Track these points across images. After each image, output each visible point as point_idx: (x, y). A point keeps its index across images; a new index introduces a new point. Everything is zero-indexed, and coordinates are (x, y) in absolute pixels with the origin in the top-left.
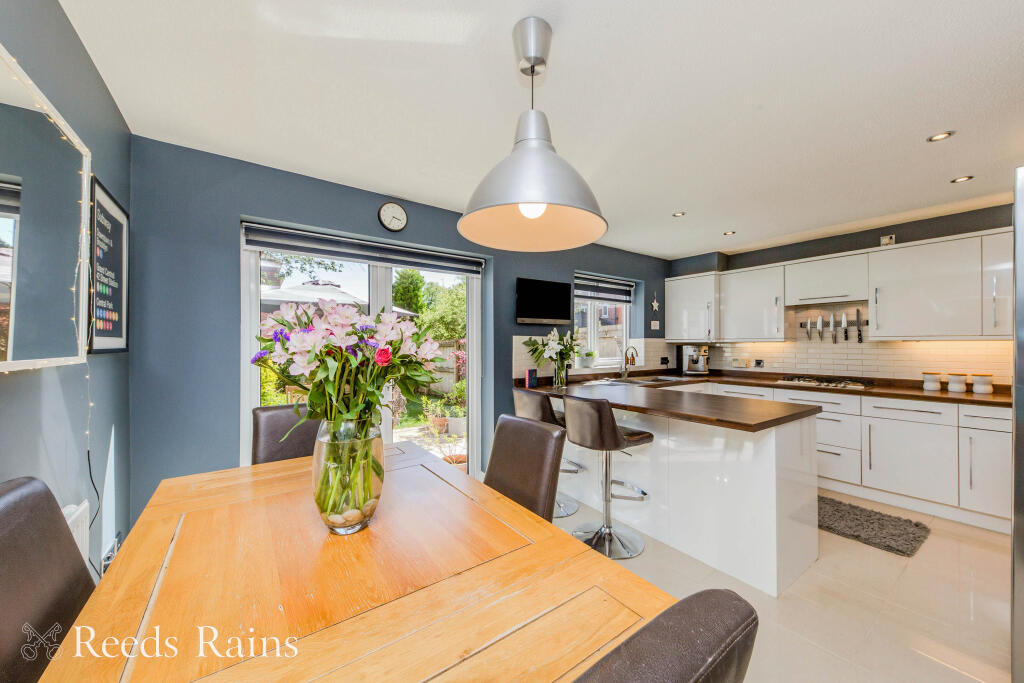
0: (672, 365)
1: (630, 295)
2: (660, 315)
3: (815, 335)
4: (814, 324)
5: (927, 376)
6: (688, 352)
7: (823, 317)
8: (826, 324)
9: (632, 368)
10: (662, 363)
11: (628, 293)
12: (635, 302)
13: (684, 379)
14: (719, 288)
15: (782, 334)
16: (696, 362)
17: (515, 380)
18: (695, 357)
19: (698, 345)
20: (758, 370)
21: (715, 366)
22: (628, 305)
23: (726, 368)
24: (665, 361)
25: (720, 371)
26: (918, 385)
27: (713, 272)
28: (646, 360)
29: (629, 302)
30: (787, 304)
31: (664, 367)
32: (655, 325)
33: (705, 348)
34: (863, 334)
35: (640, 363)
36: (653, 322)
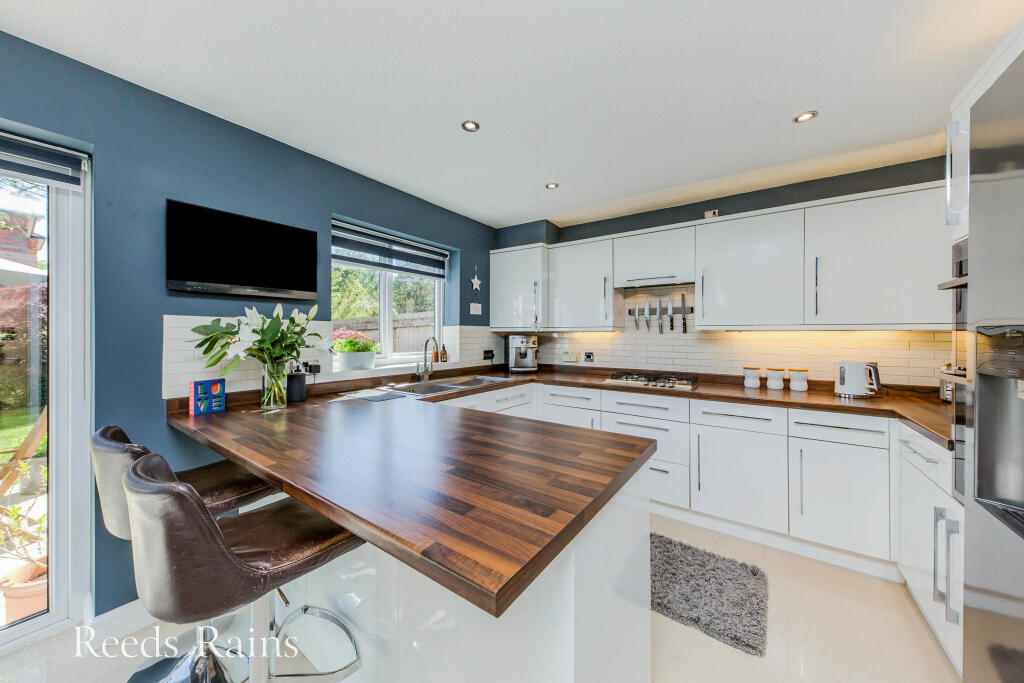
0: (498, 360)
1: (443, 268)
2: (484, 297)
3: (643, 323)
4: (642, 312)
5: (748, 372)
6: (515, 343)
7: (650, 303)
8: (652, 312)
9: (440, 366)
10: (485, 358)
11: (441, 265)
12: (449, 278)
13: (511, 379)
14: (548, 265)
15: (610, 322)
16: (524, 355)
17: (169, 402)
18: (523, 350)
19: (527, 335)
20: (588, 364)
21: (544, 361)
22: (442, 281)
23: (557, 362)
24: (488, 354)
25: (550, 366)
26: (738, 382)
27: (541, 244)
28: (461, 355)
29: (443, 276)
30: (616, 286)
31: (488, 363)
32: (476, 309)
33: (534, 338)
34: (688, 322)
35: (455, 361)
36: (472, 305)
